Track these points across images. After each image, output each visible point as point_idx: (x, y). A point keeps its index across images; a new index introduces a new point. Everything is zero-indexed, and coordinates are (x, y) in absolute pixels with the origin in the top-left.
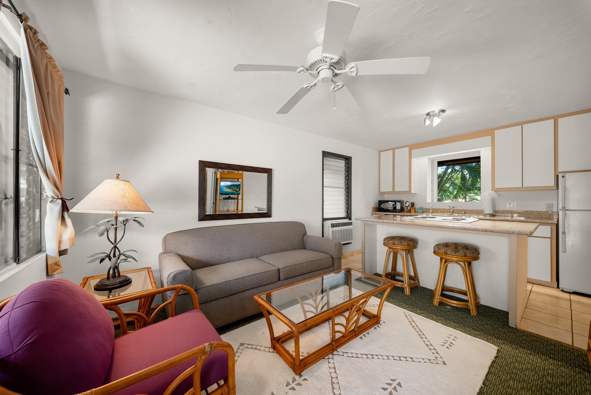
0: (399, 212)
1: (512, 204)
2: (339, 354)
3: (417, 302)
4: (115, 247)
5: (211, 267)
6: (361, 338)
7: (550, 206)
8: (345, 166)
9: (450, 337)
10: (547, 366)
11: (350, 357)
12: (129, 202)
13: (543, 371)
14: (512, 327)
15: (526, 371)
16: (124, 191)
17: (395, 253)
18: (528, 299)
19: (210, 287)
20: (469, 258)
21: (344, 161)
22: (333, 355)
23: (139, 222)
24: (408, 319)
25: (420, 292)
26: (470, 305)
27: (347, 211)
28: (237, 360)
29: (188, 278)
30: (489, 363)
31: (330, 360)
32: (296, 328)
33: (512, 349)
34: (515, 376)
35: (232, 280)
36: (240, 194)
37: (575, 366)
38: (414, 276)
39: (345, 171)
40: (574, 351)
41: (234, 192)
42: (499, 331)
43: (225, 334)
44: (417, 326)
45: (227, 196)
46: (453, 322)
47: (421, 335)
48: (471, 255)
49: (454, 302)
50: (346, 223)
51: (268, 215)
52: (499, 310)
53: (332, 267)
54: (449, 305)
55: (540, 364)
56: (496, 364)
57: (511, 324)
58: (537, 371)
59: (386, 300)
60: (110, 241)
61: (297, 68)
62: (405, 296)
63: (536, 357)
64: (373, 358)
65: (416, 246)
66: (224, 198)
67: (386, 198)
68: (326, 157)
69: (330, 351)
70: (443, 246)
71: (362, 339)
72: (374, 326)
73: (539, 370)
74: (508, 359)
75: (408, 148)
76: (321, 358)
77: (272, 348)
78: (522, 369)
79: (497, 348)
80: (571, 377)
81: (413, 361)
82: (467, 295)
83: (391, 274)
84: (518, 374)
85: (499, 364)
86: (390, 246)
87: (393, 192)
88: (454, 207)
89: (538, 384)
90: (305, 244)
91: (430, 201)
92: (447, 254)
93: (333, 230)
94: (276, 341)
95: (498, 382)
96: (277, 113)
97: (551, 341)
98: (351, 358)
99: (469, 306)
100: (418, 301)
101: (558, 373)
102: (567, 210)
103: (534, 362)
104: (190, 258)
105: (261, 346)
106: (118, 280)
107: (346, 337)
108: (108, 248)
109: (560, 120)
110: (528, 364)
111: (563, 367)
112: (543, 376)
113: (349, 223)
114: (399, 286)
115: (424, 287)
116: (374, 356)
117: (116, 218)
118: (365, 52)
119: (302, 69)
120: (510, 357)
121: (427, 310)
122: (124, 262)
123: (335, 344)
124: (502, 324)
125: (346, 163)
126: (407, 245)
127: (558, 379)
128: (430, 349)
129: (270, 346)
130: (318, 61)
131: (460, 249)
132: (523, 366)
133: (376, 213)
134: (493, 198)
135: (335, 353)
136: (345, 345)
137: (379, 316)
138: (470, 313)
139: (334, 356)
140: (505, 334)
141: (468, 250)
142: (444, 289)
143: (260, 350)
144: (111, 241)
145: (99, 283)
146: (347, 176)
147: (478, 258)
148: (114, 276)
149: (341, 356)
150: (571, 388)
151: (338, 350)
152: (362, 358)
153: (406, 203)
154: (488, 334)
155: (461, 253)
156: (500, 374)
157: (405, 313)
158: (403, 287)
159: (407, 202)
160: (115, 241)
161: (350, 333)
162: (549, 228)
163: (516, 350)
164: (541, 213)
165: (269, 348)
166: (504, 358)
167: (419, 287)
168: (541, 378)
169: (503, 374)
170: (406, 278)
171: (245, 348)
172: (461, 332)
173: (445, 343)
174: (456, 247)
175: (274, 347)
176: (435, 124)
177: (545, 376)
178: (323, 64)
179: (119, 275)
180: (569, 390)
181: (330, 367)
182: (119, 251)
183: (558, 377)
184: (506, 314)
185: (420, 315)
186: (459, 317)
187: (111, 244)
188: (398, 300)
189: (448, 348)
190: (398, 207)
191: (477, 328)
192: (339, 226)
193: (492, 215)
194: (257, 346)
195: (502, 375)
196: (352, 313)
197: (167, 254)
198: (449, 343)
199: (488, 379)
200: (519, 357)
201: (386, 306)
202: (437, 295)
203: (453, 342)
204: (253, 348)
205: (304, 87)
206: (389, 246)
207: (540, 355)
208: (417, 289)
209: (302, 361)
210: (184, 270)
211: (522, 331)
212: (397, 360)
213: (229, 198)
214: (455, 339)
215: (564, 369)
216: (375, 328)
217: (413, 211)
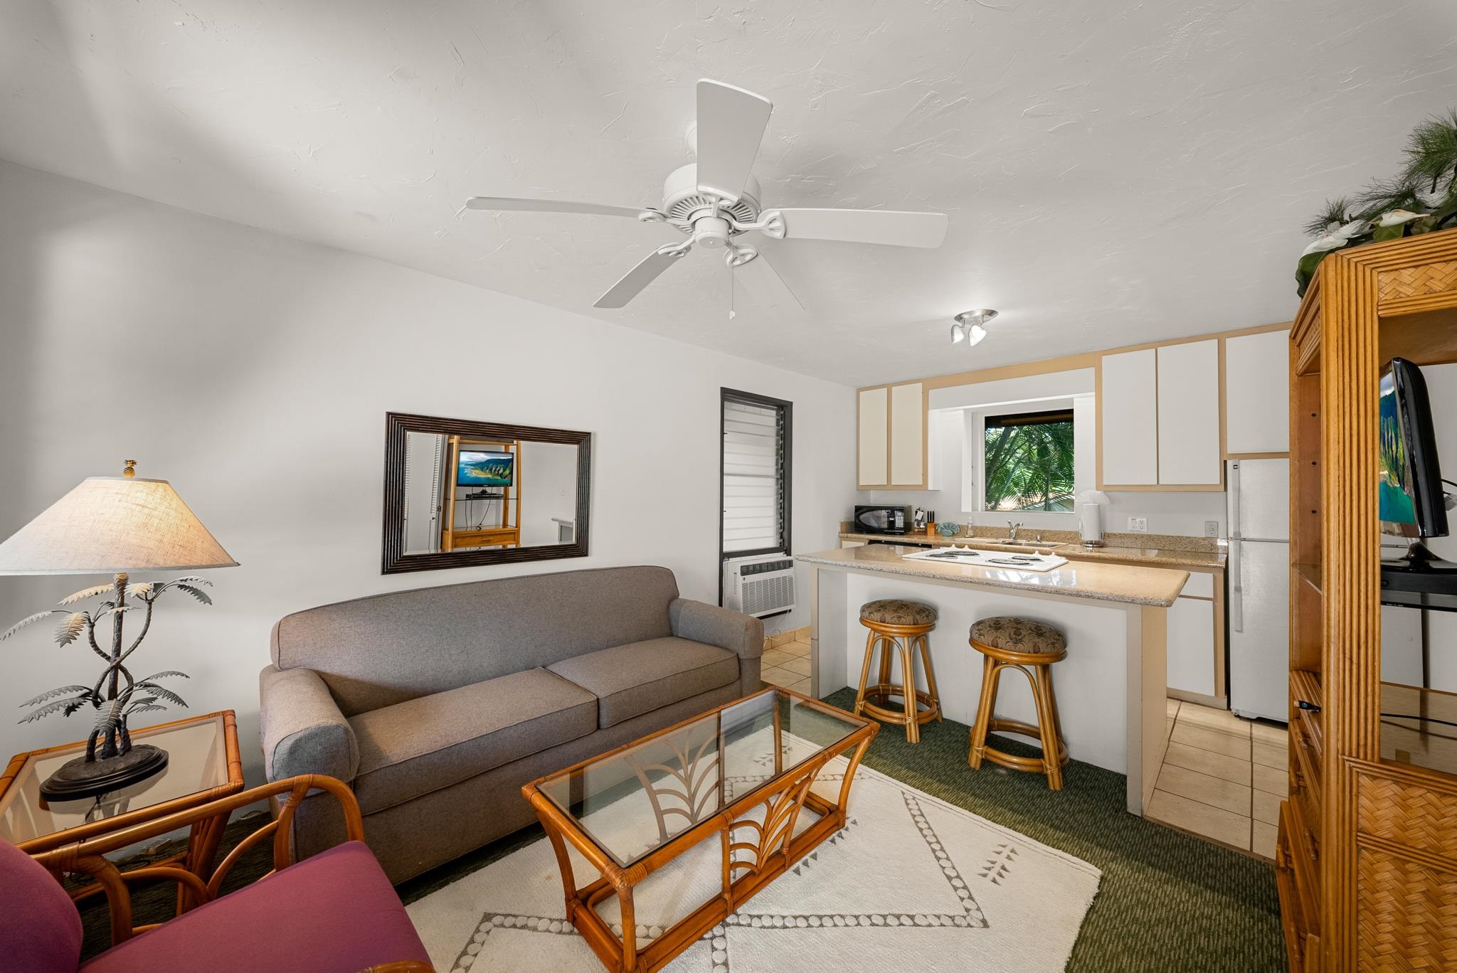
0: (901, 534)
1: (1138, 520)
2: (741, 922)
3: (932, 762)
4: (117, 668)
5: (412, 702)
6: (797, 871)
7: (1213, 526)
8: (778, 425)
9: (1001, 852)
10: (1199, 909)
11: (768, 928)
12: (161, 541)
13: (1191, 923)
14: (1134, 815)
15: (1158, 926)
16: (146, 511)
17: (887, 641)
18: (1169, 741)
19: (402, 766)
20: (1044, 657)
21: (774, 413)
22: (725, 925)
23: (195, 592)
24: (910, 810)
25: (941, 735)
26: (1048, 766)
27: (781, 534)
28: (471, 964)
29: (335, 749)
30: (1081, 914)
31: (716, 943)
32: (622, 881)
33: (1130, 871)
34: (1134, 942)
35: (465, 742)
36: (511, 485)
37: (1252, 902)
38: (929, 693)
39: (777, 435)
40: (1254, 866)
41: (496, 477)
42: (1106, 827)
43: (443, 889)
44: (930, 828)
45: (478, 490)
46: (1009, 810)
47: (938, 851)
48: (1049, 649)
49: (1015, 759)
50: (778, 563)
51: (580, 549)
52: (1110, 772)
53: (738, 682)
54: (1003, 767)
55: (1186, 905)
56: (1095, 915)
57: (1132, 808)
58: (1178, 924)
59: (865, 761)
60: (100, 652)
61: (638, 212)
62: (907, 746)
63: (1179, 889)
64: (822, 925)
65: (934, 624)
66: (467, 496)
67: (874, 499)
68: (729, 401)
69: (717, 916)
70: (990, 626)
71: (799, 874)
72: (829, 836)
73: (1183, 923)
74: (1121, 900)
75: (920, 385)
76: (694, 938)
77: (568, 920)
78: (1150, 921)
79: (1099, 872)
80: (1244, 932)
81: (916, 925)
82: (1040, 739)
83: (879, 690)
84: (1140, 937)
85: (1102, 913)
86: (875, 627)
87: (888, 487)
88: (1019, 525)
89: (1179, 958)
90: (674, 624)
91: (969, 509)
92: (997, 647)
93: (745, 582)
94: (580, 902)
95: (1099, 963)
96: (595, 306)
97: (1211, 844)
98: (770, 930)
99: (1046, 767)
100: (936, 758)
101: (1220, 924)
102: (1244, 540)
103: (1174, 901)
104: (350, 680)
105: (540, 918)
106: (121, 764)
107: (760, 873)
108: (92, 670)
109: (1230, 342)
110: (1162, 907)
111: (1231, 908)
112: (1191, 935)
113: (784, 562)
114: (895, 721)
115: (951, 721)
116: (824, 919)
117: (122, 584)
118: (808, 180)
119: (650, 214)
120: (1125, 893)
121: (955, 782)
122: (143, 709)
123: (732, 896)
124: (1113, 808)
125: (779, 417)
126: (912, 623)
127: (1220, 941)
128: (956, 889)
129: (564, 916)
130: (691, 198)
131: (1024, 636)
132: (1151, 913)
133: (849, 535)
134: (1099, 506)
135: (730, 919)
136: (756, 896)
137: (842, 807)
138: (1048, 784)
139: (726, 929)
140: (1118, 835)
141: (1043, 638)
142: (994, 724)
143: (535, 929)
144: (104, 651)
145: (59, 776)
146: (781, 447)
147: (1065, 654)
148: (110, 752)
149: (743, 928)
150: (1243, 959)
151: (739, 911)
152: (796, 927)
153: (916, 512)
154: (1082, 837)
155: (1027, 645)
156: (1103, 939)
157: (903, 793)
158: (904, 723)
159: (919, 509)
160: (117, 650)
161: (771, 862)
162: (1210, 576)
163: (1139, 872)
164: (1195, 541)
165: (561, 921)
166: (1113, 898)
167: (940, 721)
168: (1186, 941)
169: (1110, 939)
170: (909, 701)
171: (495, 926)
172: (1026, 835)
173: (989, 869)
174: (1018, 629)
175: (573, 918)
176: (973, 342)
177: (1195, 934)
178: (702, 206)
179: (127, 747)
180: (1239, 965)
181: (716, 961)
182: (129, 678)
183: (1219, 935)
184: (1121, 780)
185: (938, 797)
186: (1023, 795)
187: (103, 659)
188: (891, 758)
189: (994, 881)
190: (899, 522)
191: (1061, 823)
192: (761, 571)
193: (1099, 544)
194: (528, 917)
195: (1107, 942)
196: (776, 812)
197: (284, 674)
198: (997, 868)
199: (1077, 955)
200: (1145, 892)
201: (862, 776)
202: (976, 743)
203: (1008, 864)
204: (519, 925)
205: (660, 253)
206: (871, 626)
207: (1186, 882)
208: (935, 726)
209: (642, 954)
210: (324, 728)
211: (1154, 824)
212: (878, 925)
213: (483, 495)
214: (1012, 855)
215: (1231, 912)
216: (833, 841)
217: (931, 531)
